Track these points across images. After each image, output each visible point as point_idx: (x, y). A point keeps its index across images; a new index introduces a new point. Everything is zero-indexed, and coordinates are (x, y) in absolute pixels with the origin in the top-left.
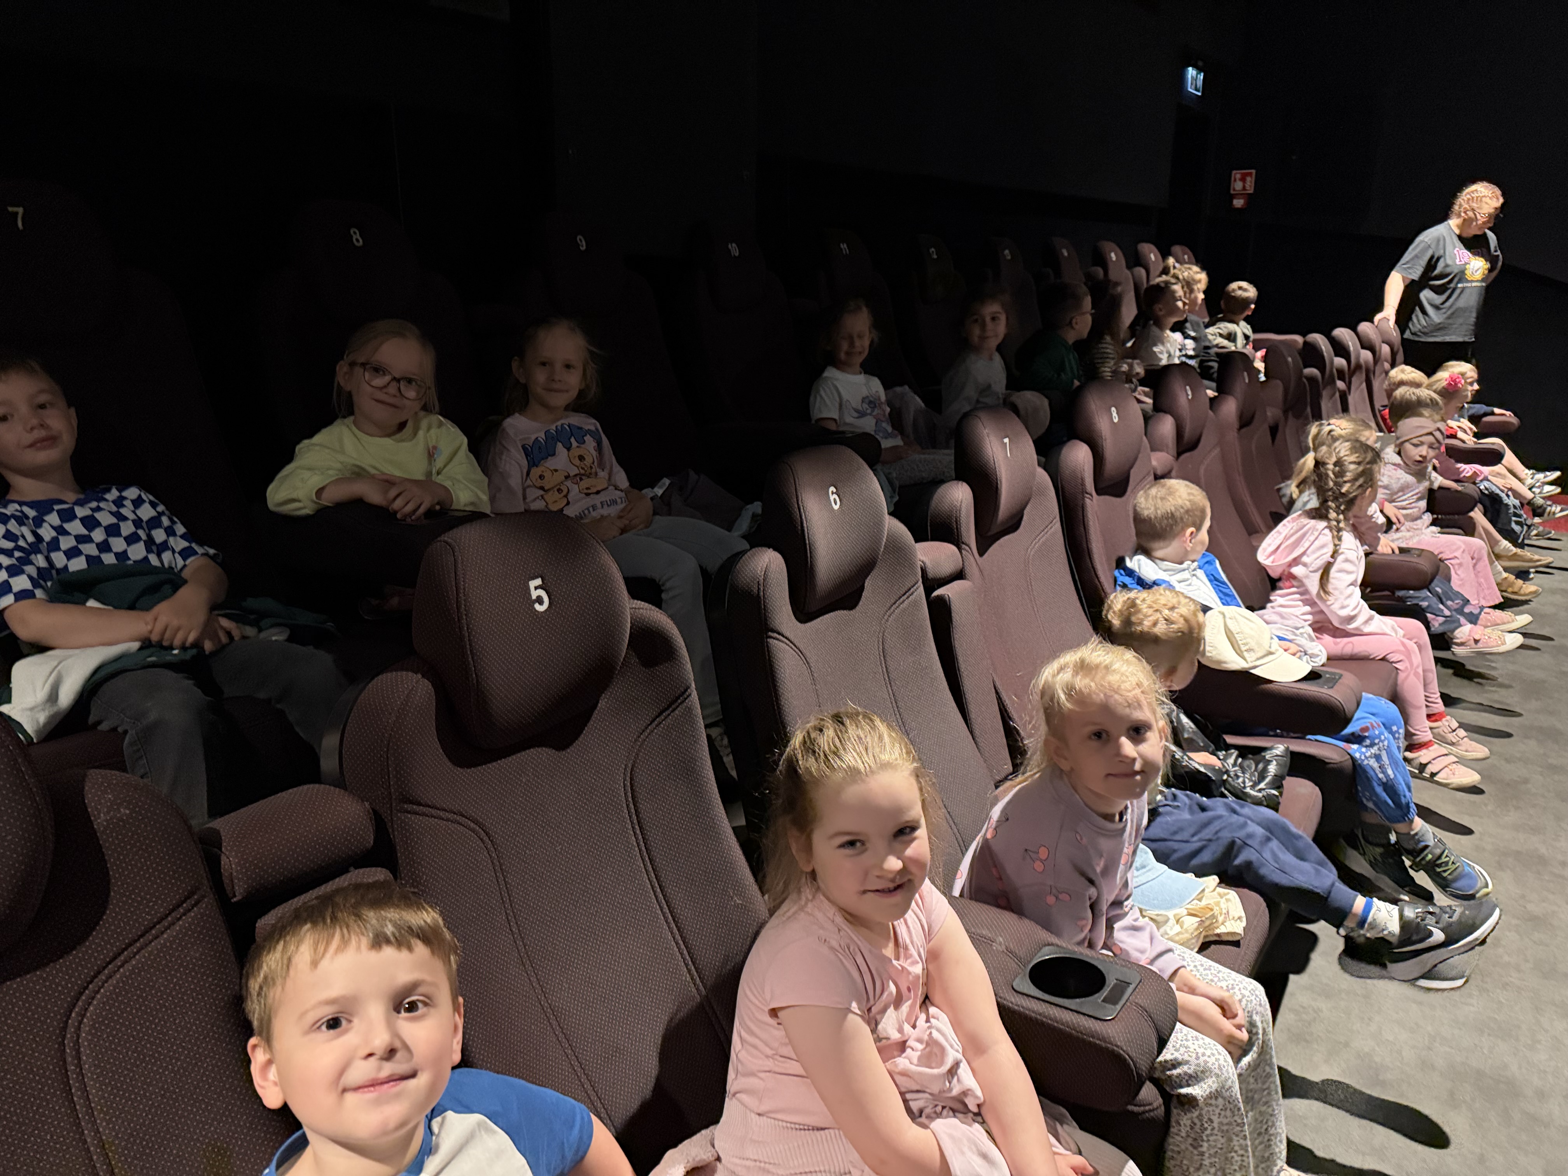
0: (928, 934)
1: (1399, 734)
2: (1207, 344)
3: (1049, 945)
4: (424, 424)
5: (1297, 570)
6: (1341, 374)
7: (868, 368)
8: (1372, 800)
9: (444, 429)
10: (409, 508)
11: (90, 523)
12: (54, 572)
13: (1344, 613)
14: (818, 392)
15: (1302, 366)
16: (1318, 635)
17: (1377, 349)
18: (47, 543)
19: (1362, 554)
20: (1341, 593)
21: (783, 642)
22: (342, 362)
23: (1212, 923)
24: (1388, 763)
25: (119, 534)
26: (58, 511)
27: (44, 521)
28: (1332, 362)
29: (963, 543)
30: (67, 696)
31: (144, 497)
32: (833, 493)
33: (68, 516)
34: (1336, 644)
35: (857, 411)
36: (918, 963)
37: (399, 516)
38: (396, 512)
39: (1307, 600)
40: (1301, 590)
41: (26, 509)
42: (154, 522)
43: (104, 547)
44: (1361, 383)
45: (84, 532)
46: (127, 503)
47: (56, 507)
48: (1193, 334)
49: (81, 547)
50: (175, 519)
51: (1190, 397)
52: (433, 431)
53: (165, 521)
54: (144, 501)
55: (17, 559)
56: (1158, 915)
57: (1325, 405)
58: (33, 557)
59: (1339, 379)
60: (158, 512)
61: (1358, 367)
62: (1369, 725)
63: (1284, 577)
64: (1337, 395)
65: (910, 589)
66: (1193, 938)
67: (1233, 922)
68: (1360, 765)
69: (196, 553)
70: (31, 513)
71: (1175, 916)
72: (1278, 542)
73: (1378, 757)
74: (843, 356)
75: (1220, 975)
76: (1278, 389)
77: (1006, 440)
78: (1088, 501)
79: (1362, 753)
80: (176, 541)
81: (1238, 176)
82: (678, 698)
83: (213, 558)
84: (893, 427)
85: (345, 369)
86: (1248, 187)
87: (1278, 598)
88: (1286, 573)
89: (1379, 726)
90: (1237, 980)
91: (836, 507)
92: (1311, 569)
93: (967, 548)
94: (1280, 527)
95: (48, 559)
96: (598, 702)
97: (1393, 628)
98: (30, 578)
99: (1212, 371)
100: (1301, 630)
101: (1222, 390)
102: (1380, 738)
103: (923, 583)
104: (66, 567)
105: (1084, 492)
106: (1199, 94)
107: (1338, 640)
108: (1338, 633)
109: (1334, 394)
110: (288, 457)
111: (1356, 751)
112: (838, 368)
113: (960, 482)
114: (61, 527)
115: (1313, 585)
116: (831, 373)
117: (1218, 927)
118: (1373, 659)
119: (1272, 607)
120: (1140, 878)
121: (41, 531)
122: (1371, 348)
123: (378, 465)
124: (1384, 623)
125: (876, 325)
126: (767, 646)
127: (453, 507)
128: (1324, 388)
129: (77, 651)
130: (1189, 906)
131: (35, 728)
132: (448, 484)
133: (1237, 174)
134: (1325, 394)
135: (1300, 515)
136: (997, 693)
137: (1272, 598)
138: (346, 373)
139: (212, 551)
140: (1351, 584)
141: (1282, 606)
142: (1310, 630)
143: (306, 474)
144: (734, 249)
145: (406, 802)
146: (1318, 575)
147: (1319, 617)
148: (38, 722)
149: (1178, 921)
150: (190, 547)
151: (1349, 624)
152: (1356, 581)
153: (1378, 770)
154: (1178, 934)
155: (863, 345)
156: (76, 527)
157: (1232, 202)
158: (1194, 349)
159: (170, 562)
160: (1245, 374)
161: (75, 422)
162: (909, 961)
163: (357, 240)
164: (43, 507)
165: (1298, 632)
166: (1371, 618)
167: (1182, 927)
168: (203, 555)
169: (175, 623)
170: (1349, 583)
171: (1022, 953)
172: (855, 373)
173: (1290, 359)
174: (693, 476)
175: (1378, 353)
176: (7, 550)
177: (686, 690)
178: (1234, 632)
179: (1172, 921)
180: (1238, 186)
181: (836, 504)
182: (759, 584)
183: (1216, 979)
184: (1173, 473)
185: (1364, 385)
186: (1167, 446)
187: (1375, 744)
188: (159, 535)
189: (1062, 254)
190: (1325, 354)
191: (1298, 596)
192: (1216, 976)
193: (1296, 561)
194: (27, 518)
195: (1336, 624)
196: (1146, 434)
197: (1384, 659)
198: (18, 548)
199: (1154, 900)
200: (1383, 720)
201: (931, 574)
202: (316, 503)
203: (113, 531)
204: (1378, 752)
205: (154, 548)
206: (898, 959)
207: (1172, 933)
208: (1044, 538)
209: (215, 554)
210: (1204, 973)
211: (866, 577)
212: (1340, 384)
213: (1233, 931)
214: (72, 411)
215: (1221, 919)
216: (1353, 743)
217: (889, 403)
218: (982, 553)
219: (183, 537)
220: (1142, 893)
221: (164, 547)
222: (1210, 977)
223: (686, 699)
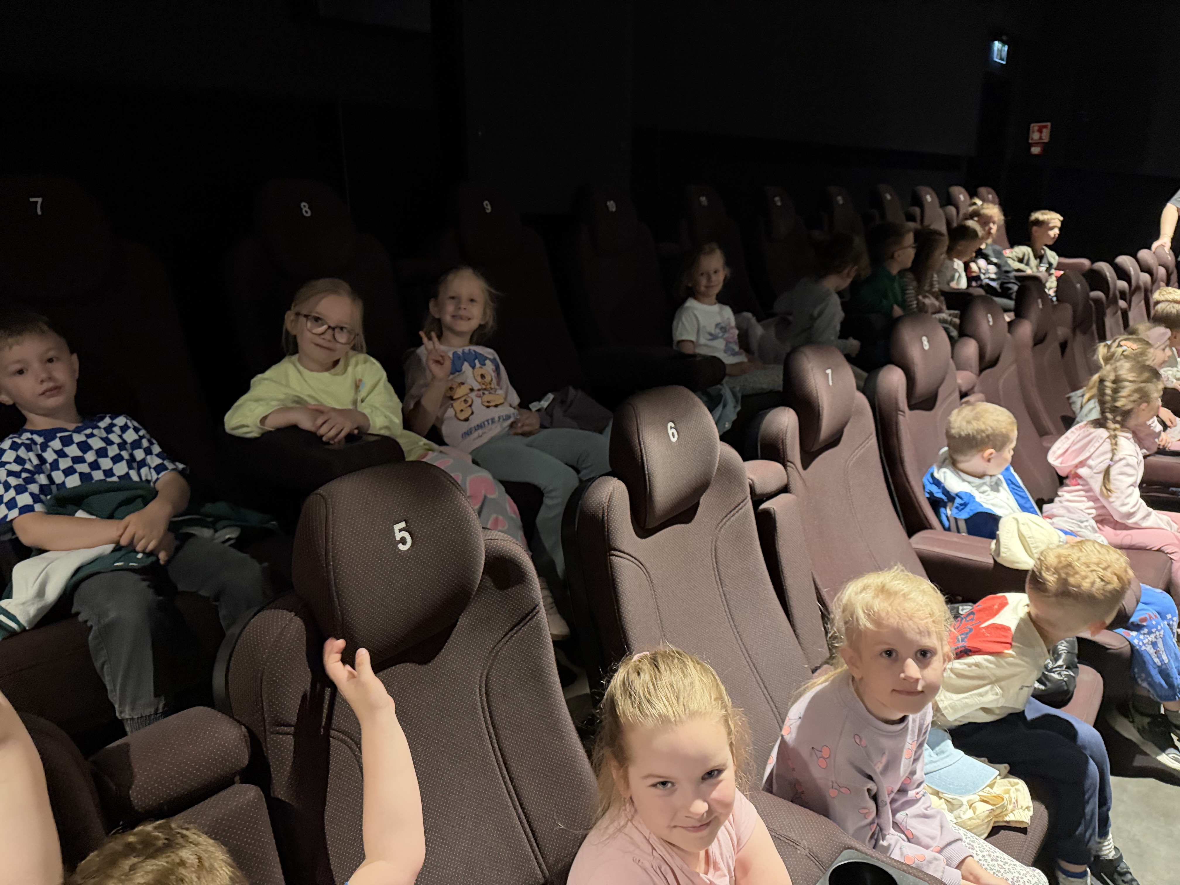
0: (738, 846)
1: (1173, 621)
2: (1007, 269)
3: (849, 848)
4: (353, 361)
5: (1082, 471)
6: (1123, 295)
7: (722, 299)
8: (1147, 680)
9: (368, 364)
10: (332, 433)
11: (84, 447)
12: (54, 488)
13: (1124, 509)
14: (680, 318)
15: (1088, 288)
16: (1100, 526)
17: (1155, 271)
18: (50, 464)
19: (1141, 458)
20: (1122, 493)
21: (624, 558)
22: (289, 312)
23: (1002, 812)
24: (1163, 649)
25: (106, 456)
26: (60, 438)
27: (48, 446)
28: (1115, 284)
29: (788, 461)
30: (52, 593)
31: (129, 424)
32: (671, 428)
33: (67, 441)
34: (1117, 535)
35: (710, 334)
36: (725, 876)
37: (324, 439)
38: (322, 436)
39: (1091, 496)
40: (1086, 488)
41: (36, 437)
42: (136, 444)
43: (95, 466)
44: (1140, 301)
45: (79, 454)
46: (117, 429)
47: (59, 435)
48: (995, 260)
49: (76, 466)
50: (154, 441)
51: (991, 323)
52: (359, 368)
53: (145, 443)
54: (129, 428)
55: (24, 479)
56: (953, 799)
57: (1109, 322)
58: (36, 476)
59: (1122, 298)
60: (139, 436)
61: (1138, 288)
62: (1147, 616)
63: (1071, 476)
64: (1119, 312)
65: (739, 504)
66: (983, 825)
67: (1021, 811)
68: (1137, 650)
69: (166, 468)
70: (39, 440)
71: (968, 802)
72: (1066, 446)
73: (1154, 644)
74: (703, 289)
75: (1006, 867)
76: (1067, 312)
77: (829, 371)
78: (901, 418)
79: (1140, 640)
80: (152, 459)
81: (1036, 128)
82: (527, 615)
83: (182, 473)
84: (741, 347)
85: (292, 317)
86: (1044, 138)
87: (1065, 494)
88: (1073, 472)
89: (1155, 616)
90: (1022, 872)
91: (674, 440)
92: (1095, 471)
93: (792, 465)
94: (1069, 433)
95: (50, 477)
96: (457, 621)
97: (1168, 523)
98: (32, 494)
99: (1011, 291)
100: (1086, 524)
101: (1020, 312)
102: (1156, 627)
103: (752, 498)
104: (64, 483)
105: (898, 409)
106: (1004, 63)
107: (1118, 532)
108: (1117, 526)
109: (1117, 312)
110: (245, 388)
111: (1134, 638)
112: (696, 298)
113: (787, 408)
114: (62, 450)
115: (1096, 484)
116: (691, 303)
117: (1006, 815)
118: (1150, 550)
119: (1060, 502)
120: (938, 763)
121: (45, 455)
122: (1149, 271)
123: (314, 395)
124: (1161, 519)
125: (729, 262)
126: (610, 563)
127: (370, 432)
128: (1108, 307)
129: (64, 553)
130: (981, 793)
131: (26, 619)
132: (367, 411)
133: (1034, 127)
134: (1109, 311)
135: (1086, 425)
136: (817, 589)
137: (1059, 493)
138: (292, 321)
139: (181, 466)
140: (1132, 485)
141: (1068, 501)
142: (1093, 523)
143: (253, 405)
144: (612, 205)
145: (278, 726)
146: (1101, 476)
147: (1101, 512)
148: (28, 613)
149: (970, 806)
150: (162, 464)
151: (1128, 519)
152: (1135, 482)
153: (1154, 656)
154: (970, 819)
155: (719, 280)
156: (73, 451)
157: (1030, 149)
158: (996, 274)
159: (146, 475)
160: (1040, 301)
161: (77, 366)
162: (718, 873)
163: (306, 212)
164: (49, 435)
165: (1082, 525)
166: (1149, 515)
167: (974, 813)
168: (173, 469)
169: (140, 533)
170: (1129, 484)
171: (824, 857)
172: (711, 304)
173: (1078, 286)
174: (572, 391)
175: (1155, 276)
176: (16, 472)
177: (535, 608)
178: (1027, 537)
179: (966, 806)
180: (1036, 136)
181: (674, 436)
182: (603, 510)
183: (1002, 871)
184: (976, 389)
185: (1143, 302)
186: (971, 367)
187: (1152, 633)
188: (139, 454)
189: (886, 197)
190: (1109, 279)
191: (1083, 493)
192: (1003, 868)
193: (1082, 464)
194: (35, 443)
195: (1117, 518)
196: (952, 357)
197: (1159, 550)
198: (25, 470)
199: (950, 784)
200: (1159, 609)
201: (759, 490)
202: (260, 428)
203: (102, 453)
204: (1154, 640)
205: (135, 465)
206: (706, 873)
207: (965, 817)
208: (862, 451)
209: (183, 469)
210: (991, 863)
211: (702, 495)
212: (1122, 304)
213: (1021, 820)
214: (75, 357)
215: (1010, 807)
216: (1132, 630)
217: (738, 327)
218: (806, 465)
219: (158, 455)
220: (940, 777)
221: (143, 463)
222: (997, 868)
223: (535, 615)
